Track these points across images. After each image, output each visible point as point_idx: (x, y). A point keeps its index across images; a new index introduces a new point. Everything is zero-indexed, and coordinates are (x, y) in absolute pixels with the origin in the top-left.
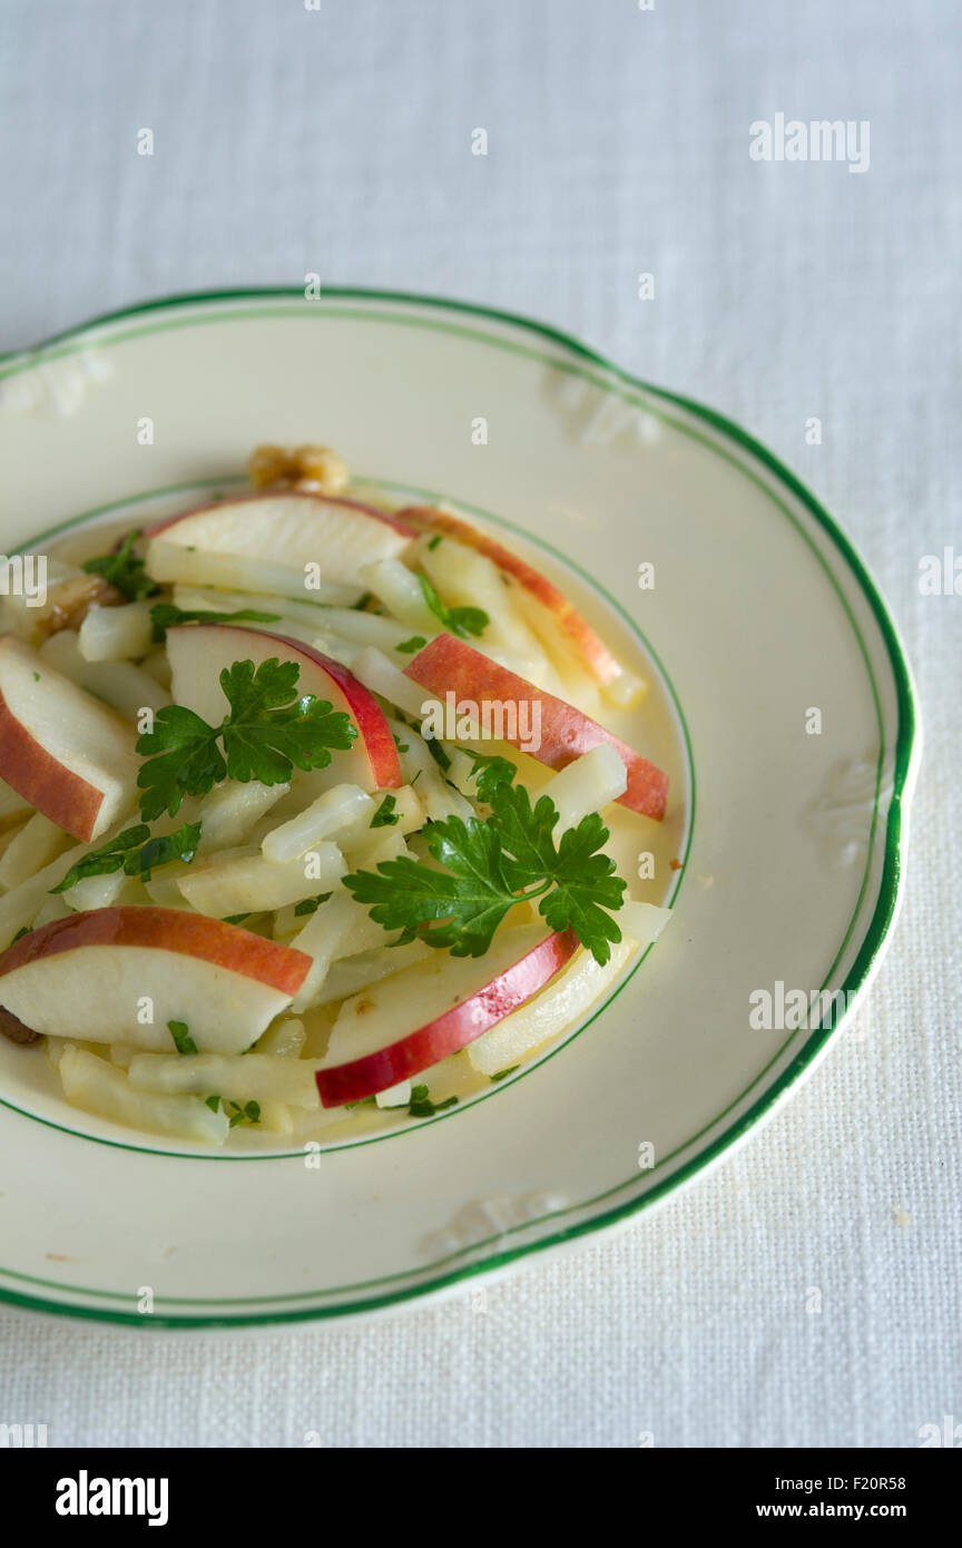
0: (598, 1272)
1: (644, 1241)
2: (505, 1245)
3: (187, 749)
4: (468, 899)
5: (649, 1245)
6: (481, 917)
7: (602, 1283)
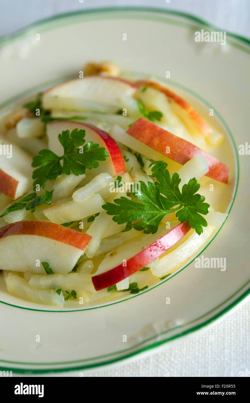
0: (200, 349)
1: (218, 337)
2: (159, 339)
3: (49, 165)
4: (149, 212)
5: (220, 338)
6: (154, 219)
7: (202, 353)
